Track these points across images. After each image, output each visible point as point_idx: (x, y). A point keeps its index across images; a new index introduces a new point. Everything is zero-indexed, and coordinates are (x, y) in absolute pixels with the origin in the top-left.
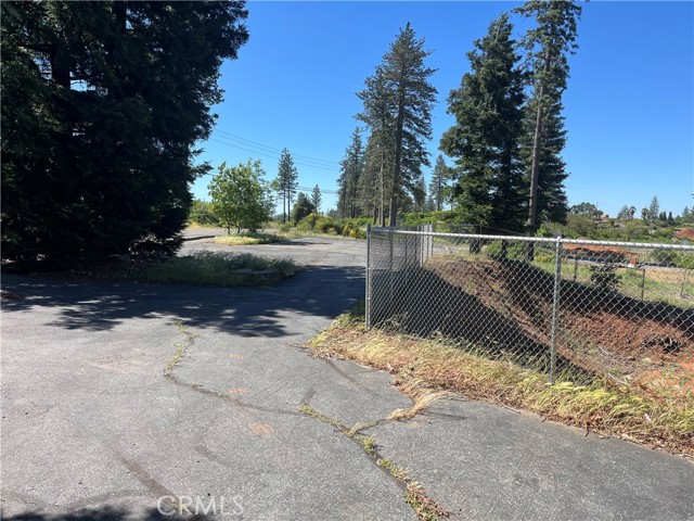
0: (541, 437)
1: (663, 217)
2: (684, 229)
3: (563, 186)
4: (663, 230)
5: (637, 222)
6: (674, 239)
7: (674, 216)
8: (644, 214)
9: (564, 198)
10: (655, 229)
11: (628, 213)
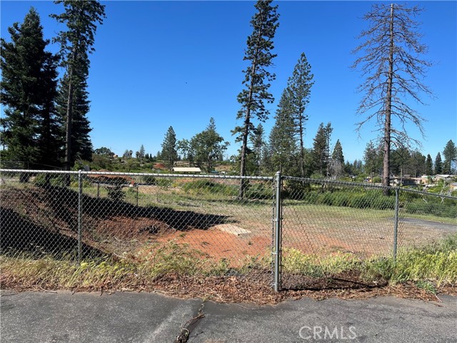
0: (71, 305)
1: (147, 156)
2: (158, 164)
3: (89, 136)
4: (147, 164)
5: (134, 159)
6: (153, 170)
7: (153, 156)
8: (137, 155)
9: (90, 144)
10: (143, 163)
11: (128, 154)
